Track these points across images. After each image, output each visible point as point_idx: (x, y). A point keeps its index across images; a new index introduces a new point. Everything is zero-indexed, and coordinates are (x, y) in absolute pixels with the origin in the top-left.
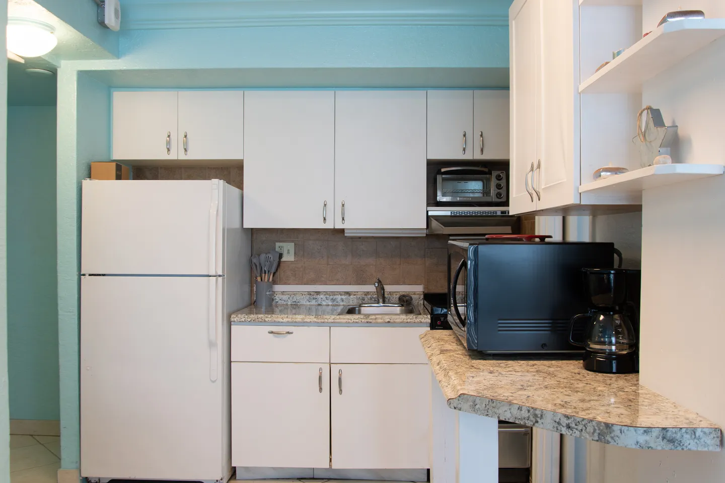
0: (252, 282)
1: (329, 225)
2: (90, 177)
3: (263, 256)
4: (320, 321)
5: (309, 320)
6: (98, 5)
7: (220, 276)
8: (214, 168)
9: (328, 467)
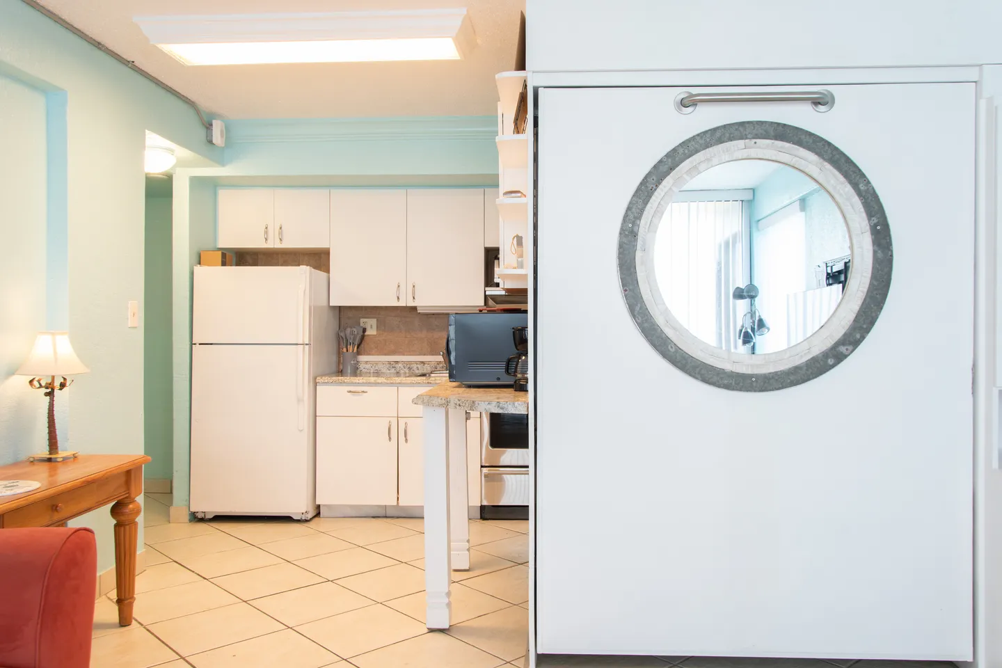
0: (339, 353)
1: (402, 303)
2: (200, 264)
3: (348, 331)
4: (389, 382)
5: (380, 381)
6: (207, 128)
7: (307, 344)
8: (307, 254)
9: (395, 504)
